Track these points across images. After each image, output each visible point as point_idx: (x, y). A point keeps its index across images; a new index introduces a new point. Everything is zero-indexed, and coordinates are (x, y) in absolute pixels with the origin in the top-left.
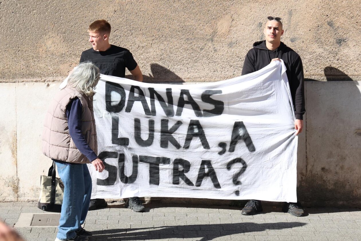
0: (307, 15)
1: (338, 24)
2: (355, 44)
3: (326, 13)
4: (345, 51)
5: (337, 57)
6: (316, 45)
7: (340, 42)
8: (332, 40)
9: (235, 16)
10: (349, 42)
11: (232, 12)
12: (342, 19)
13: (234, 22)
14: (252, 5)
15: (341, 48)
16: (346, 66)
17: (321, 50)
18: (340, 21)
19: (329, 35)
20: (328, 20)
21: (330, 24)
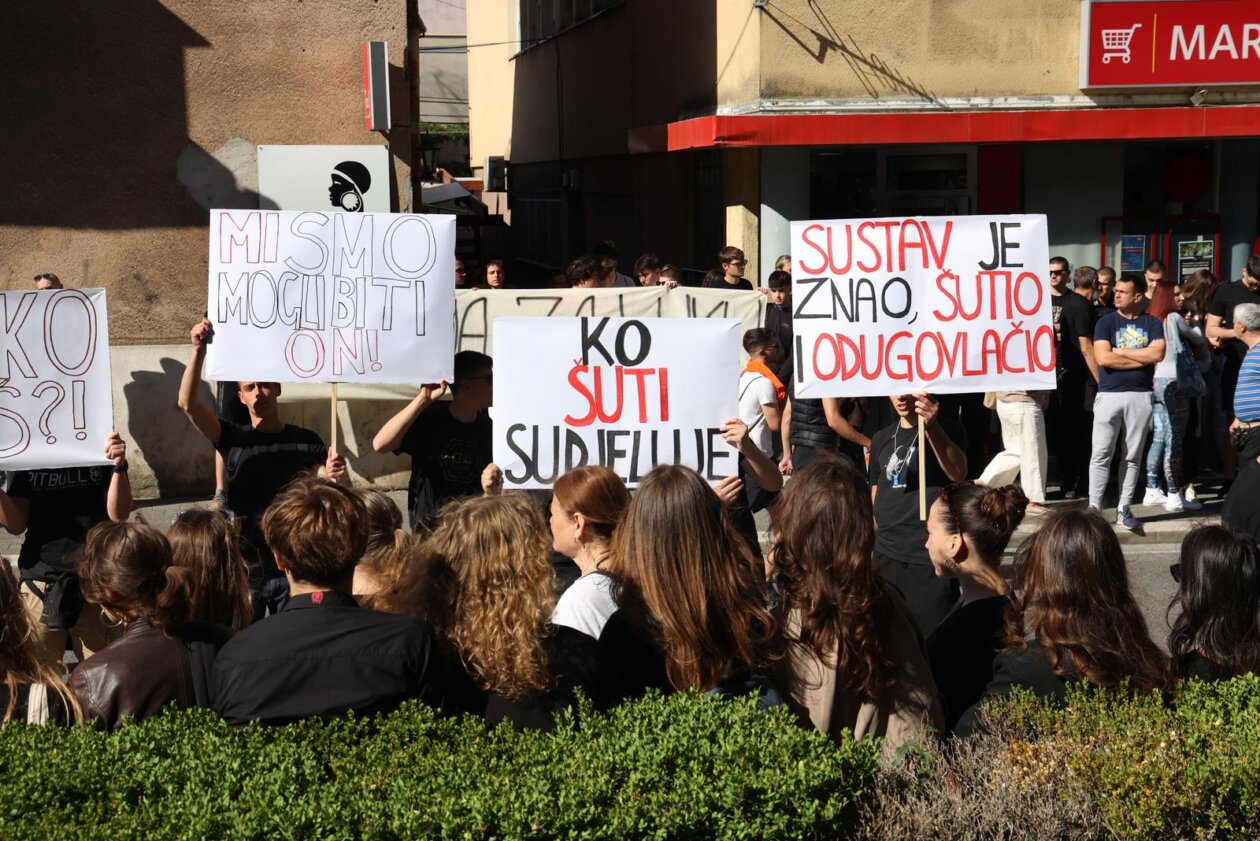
0: (108, 266)
1: (147, 277)
2: (169, 301)
3: (132, 264)
4: (158, 309)
5: (148, 317)
6: (121, 302)
7: (151, 298)
8: (140, 296)
9: (14, 268)
10: (162, 299)
11: (10, 263)
12: (151, 272)
13: (13, 275)
14: (36, 254)
15: (153, 306)
16: (160, 327)
17: (128, 308)
18: (149, 274)
19: (136, 290)
20: (135, 272)
21: (138, 277)
